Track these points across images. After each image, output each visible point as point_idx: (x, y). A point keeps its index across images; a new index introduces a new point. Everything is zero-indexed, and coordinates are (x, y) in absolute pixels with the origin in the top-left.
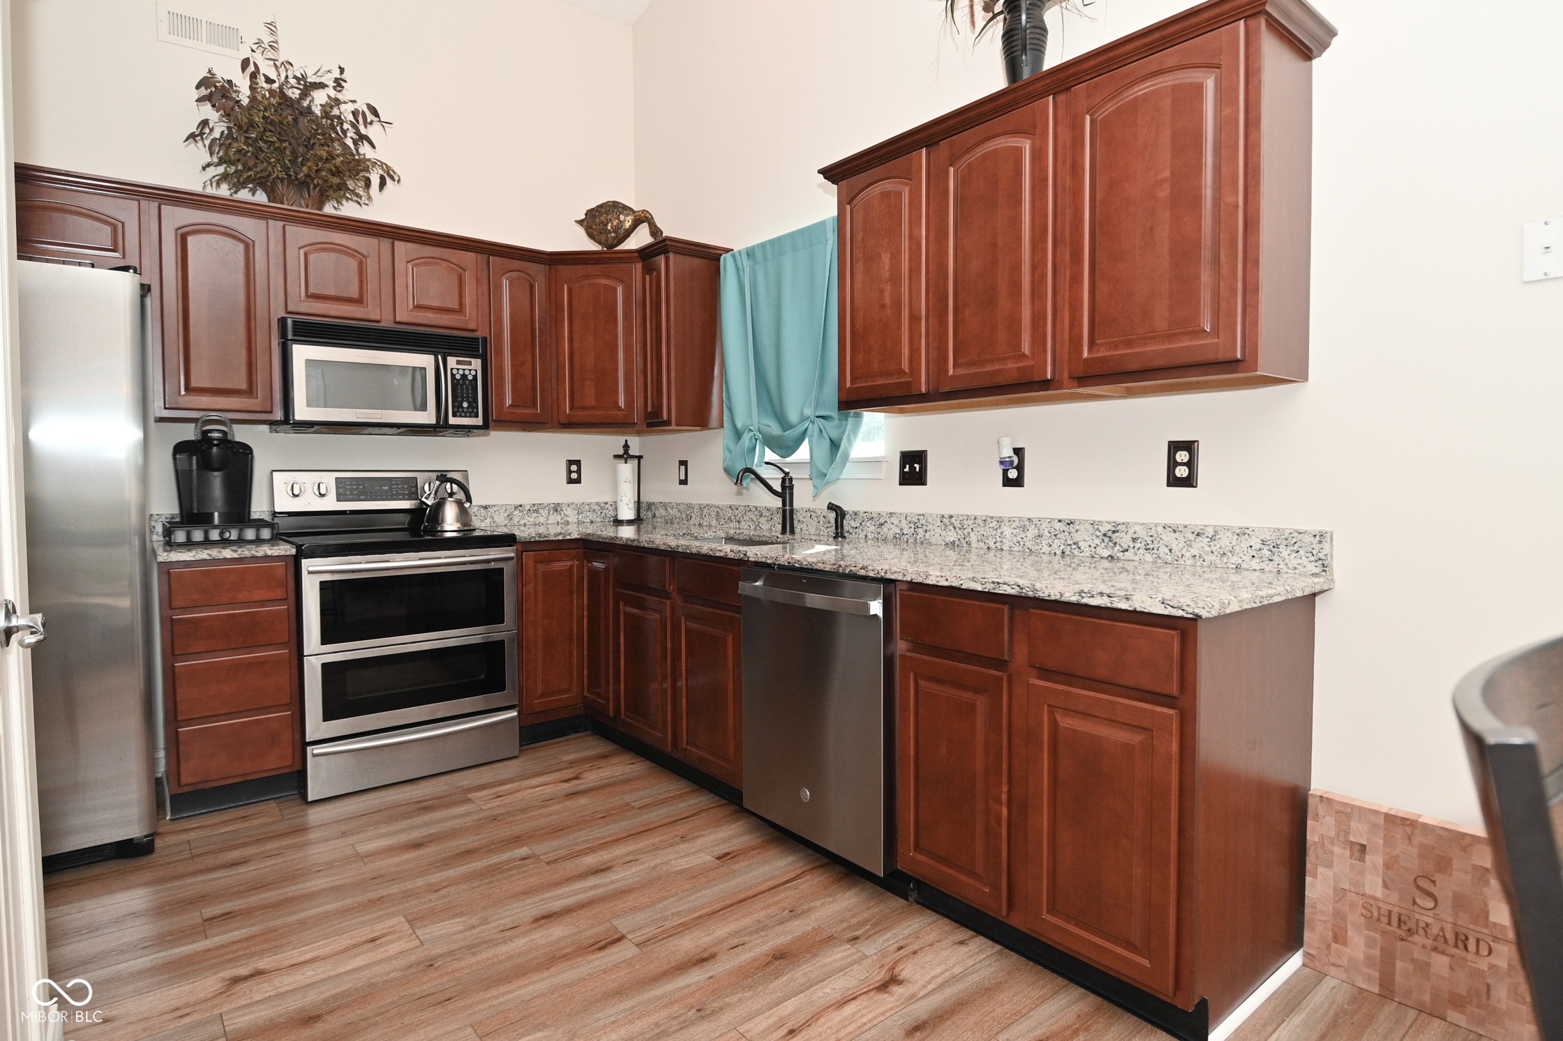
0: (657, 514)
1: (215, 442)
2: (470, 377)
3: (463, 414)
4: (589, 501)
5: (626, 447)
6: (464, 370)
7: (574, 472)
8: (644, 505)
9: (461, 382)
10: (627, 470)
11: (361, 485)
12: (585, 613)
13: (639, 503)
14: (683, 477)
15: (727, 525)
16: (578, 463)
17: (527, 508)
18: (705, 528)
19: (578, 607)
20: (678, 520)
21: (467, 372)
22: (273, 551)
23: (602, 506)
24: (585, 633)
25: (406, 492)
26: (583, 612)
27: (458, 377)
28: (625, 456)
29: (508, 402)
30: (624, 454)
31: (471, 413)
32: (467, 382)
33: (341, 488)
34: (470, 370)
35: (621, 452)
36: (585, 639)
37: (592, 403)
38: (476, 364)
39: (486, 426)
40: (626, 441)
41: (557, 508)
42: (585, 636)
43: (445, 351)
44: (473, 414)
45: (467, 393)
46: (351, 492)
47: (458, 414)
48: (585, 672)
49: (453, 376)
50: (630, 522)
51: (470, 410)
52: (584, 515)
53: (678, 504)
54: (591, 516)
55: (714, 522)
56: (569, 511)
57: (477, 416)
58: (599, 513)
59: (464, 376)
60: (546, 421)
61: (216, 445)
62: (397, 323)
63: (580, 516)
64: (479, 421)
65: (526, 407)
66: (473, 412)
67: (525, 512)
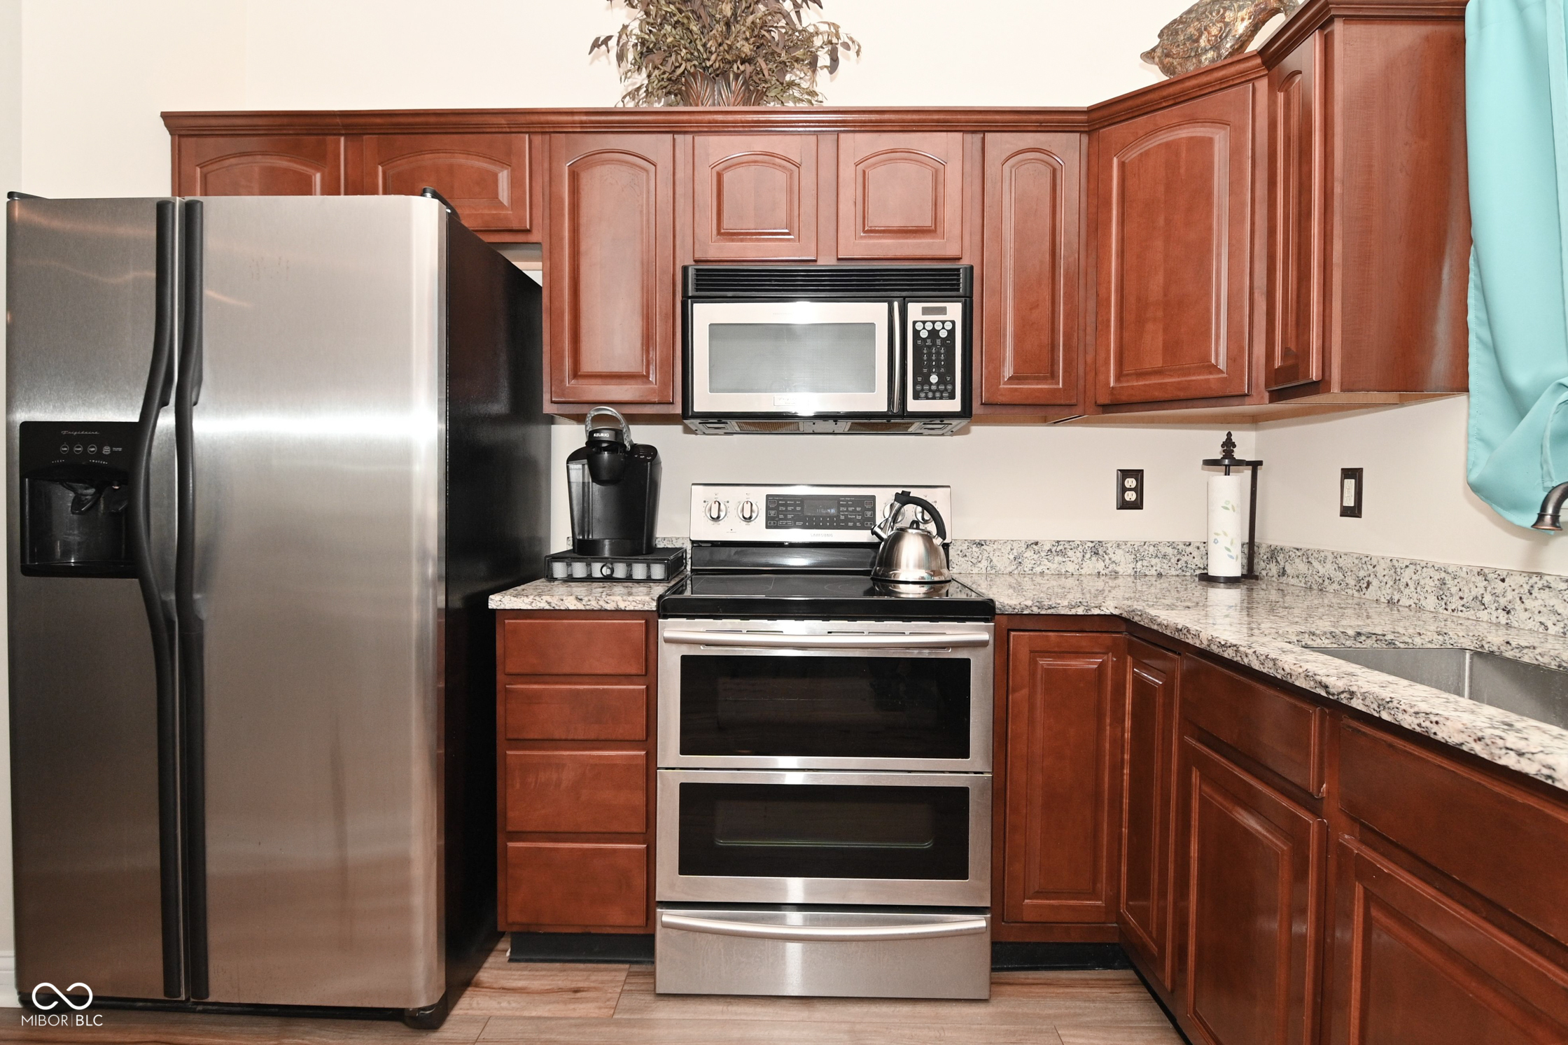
0: (1289, 570)
1: (605, 445)
2: (943, 334)
3: (930, 395)
4: (1155, 539)
5: (1229, 445)
6: (934, 322)
7: (1131, 489)
8: (1262, 551)
9: (929, 342)
10: (1231, 486)
11: (799, 505)
12: (1127, 757)
13: (1251, 547)
14: (1350, 501)
15: (1470, 614)
16: (1138, 474)
17: (1047, 547)
18: (1405, 612)
19: (1114, 742)
20: (1336, 586)
21: (938, 326)
22: (627, 603)
23: (1180, 550)
24: (1126, 794)
25: (859, 518)
26: (1123, 753)
27: (924, 334)
28: (1227, 461)
29: (1008, 371)
30: (1224, 458)
31: (942, 392)
32: (938, 342)
33: (772, 509)
34: (943, 322)
35: (1218, 455)
36: (1125, 806)
37: (1158, 363)
38: (954, 311)
39: (966, 412)
40: (1229, 435)
41: (1097, 550)
42: (1126, 801)
43: (904, 294)
44: (945, 394)
45: (938, 360)
46: (786, 516)
47: (922, 395)
48: (1124, 869)
49: (916, 333)
50: (1231, 581)
51: (941, 387)
52: (1145, 563)
53: (1336, 556)
54: (1159, 565)
55: (1431, 603)
56: (1119, 556)
57: (952, 396)
58: (1174, 560)
59: (934, 333)
60: (1074, 401)
61: (605, 449)
62: (839, 259)
63: (1140, 563)
64: (955, 405)
65: (1038, 379)
66: (946, 390)
67: (1043, 554)
